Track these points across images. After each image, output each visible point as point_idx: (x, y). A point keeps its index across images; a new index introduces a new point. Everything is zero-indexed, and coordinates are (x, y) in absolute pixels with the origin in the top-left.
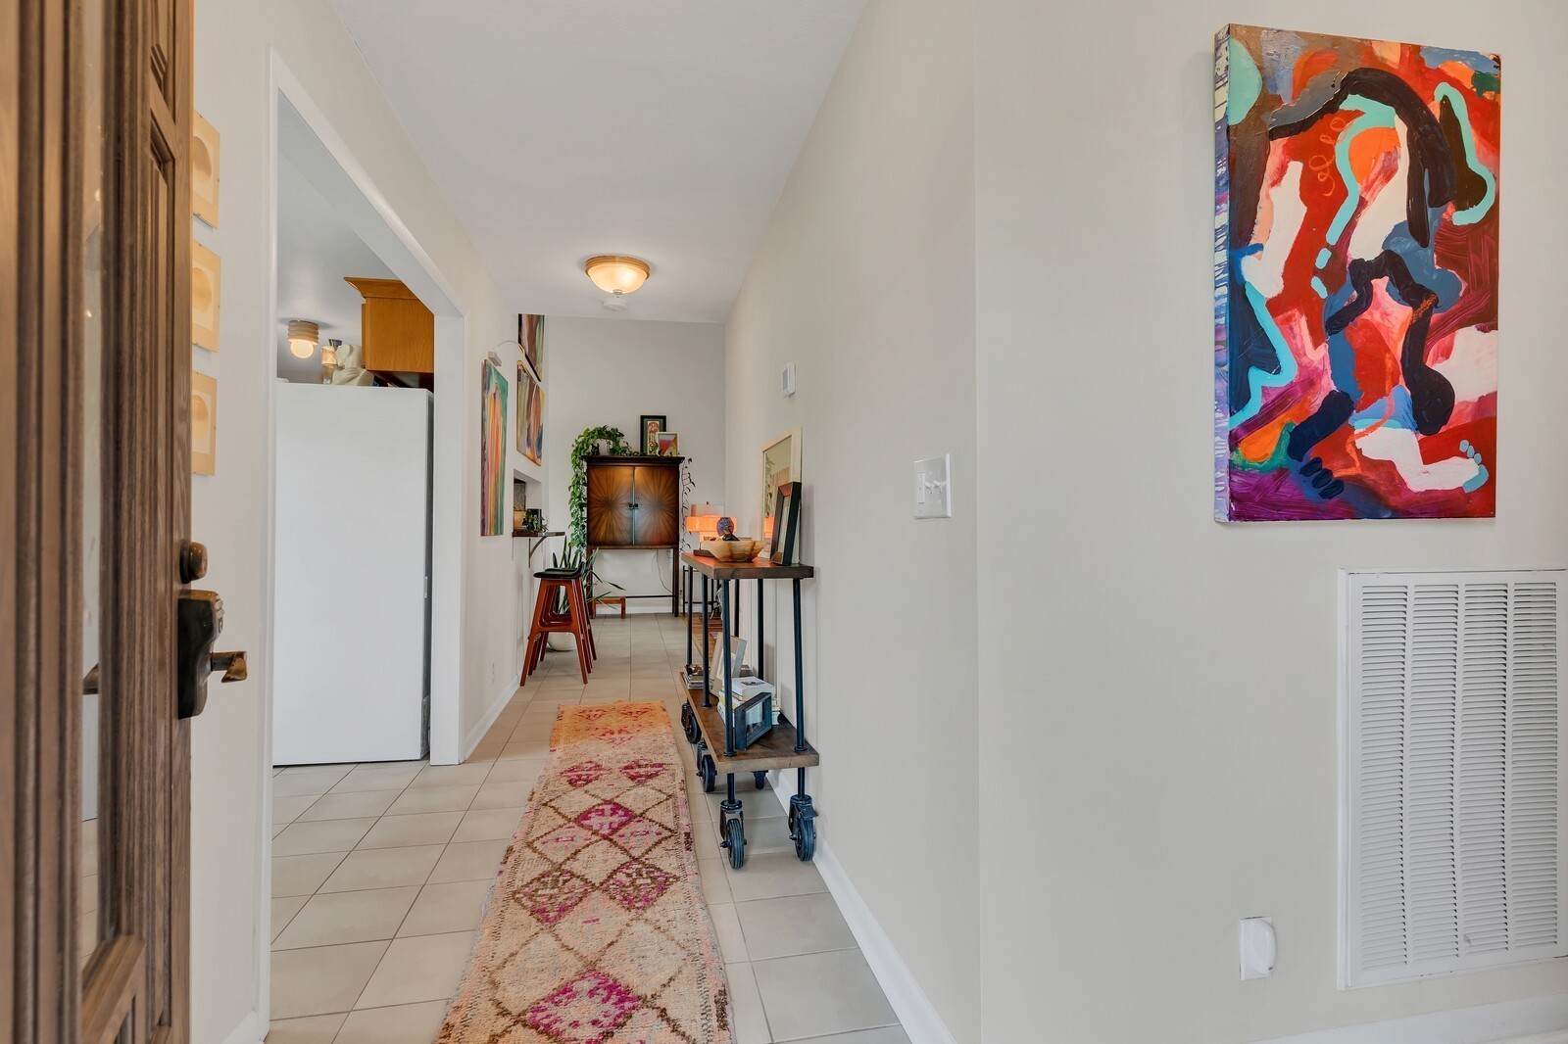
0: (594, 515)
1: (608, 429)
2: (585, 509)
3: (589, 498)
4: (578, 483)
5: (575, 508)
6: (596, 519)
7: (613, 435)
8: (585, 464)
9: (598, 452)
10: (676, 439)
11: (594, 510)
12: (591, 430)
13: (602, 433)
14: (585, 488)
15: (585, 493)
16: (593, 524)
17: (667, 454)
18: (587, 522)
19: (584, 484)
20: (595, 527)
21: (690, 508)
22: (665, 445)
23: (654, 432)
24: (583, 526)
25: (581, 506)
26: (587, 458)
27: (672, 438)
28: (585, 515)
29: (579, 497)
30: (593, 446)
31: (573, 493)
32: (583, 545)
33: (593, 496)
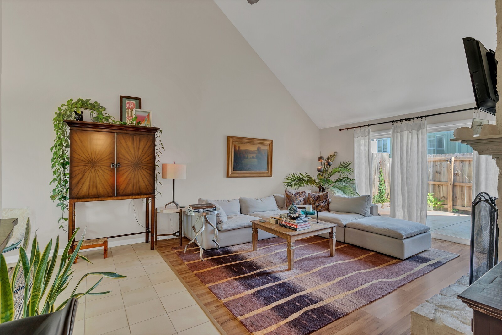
0: (77, 172)
1: (91, 102)
2: (68, 167)
3: (71, 157)
4: (61, 145)
5: (57, 166)
6: (80, 176)
7: (95, 107)
8: (68, 128)
9: (81, 119)
10: (149, 115)
11: (76, 168)
12: (75, 100)
13: (85, 104)
14: (69, 149)
15: (68, 154)
16: (75, 181)
17: (142, 125)
18: (70, 178)
19: (67, 146)
20: (78, 183)
21: (161, 166)
22: (140, 119)
23: (132, 109)
24: (66, 182)
25: (64, 165)
26: (70, 123)
27: (146, 115)
28: (68, 171)
29: (62, 157)
30: (76, 113)
31: (56, 153)
32: (65, 198)
33: (76, 156)
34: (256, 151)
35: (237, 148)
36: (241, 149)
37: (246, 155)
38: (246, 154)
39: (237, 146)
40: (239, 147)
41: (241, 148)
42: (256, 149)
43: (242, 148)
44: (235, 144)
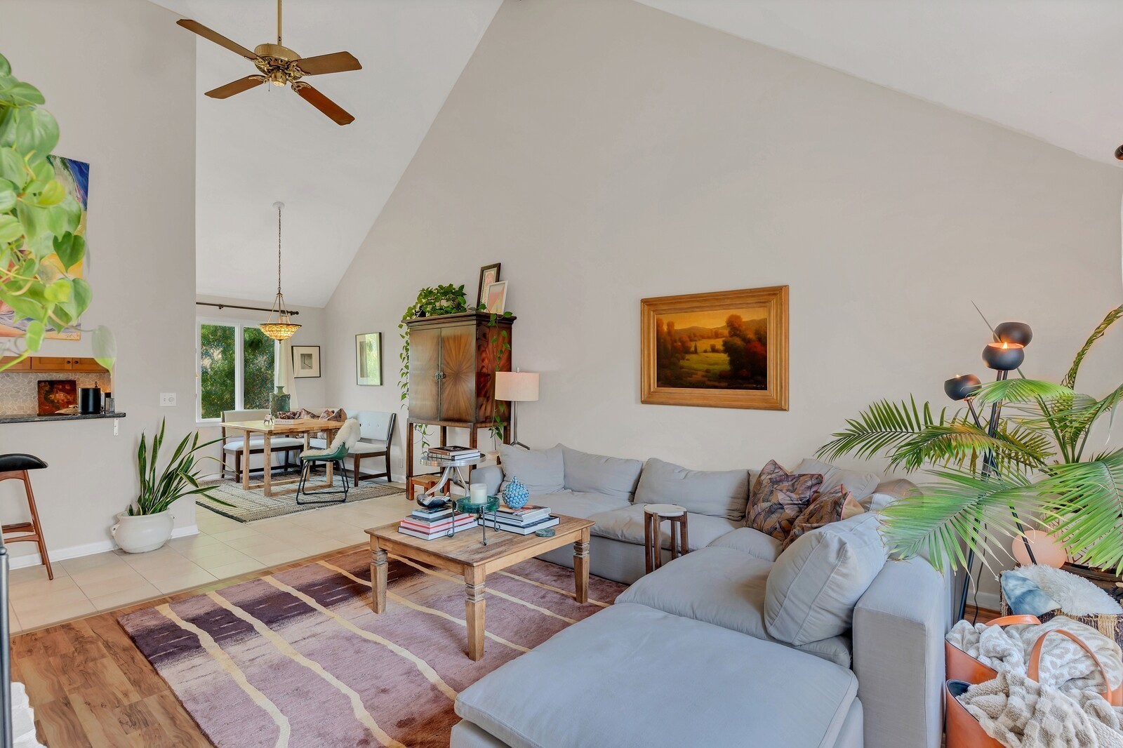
22: (493, 299)
27: (501, 288)
34: (722, 328)
35: (665, 328)
36: (675, 328)
37: (693, 344)
38: (691, 341)
39: (666, 319)
40: (670, 325)
41: (675, 324)
42: (723, 323)
43: (679, 326)
44: (660, 316)
